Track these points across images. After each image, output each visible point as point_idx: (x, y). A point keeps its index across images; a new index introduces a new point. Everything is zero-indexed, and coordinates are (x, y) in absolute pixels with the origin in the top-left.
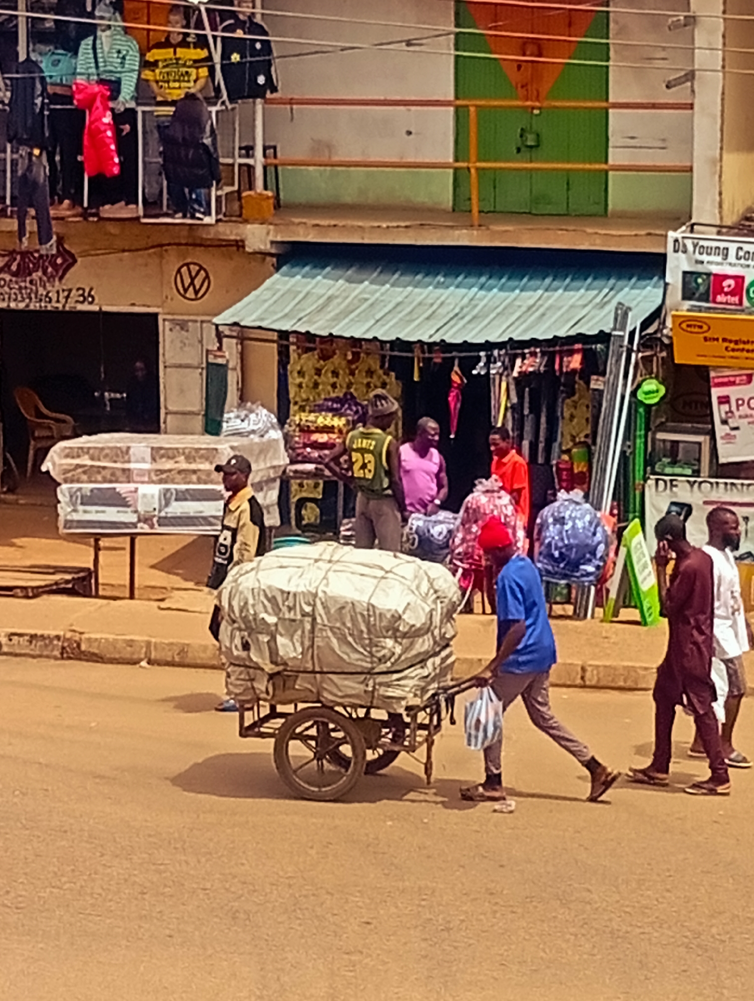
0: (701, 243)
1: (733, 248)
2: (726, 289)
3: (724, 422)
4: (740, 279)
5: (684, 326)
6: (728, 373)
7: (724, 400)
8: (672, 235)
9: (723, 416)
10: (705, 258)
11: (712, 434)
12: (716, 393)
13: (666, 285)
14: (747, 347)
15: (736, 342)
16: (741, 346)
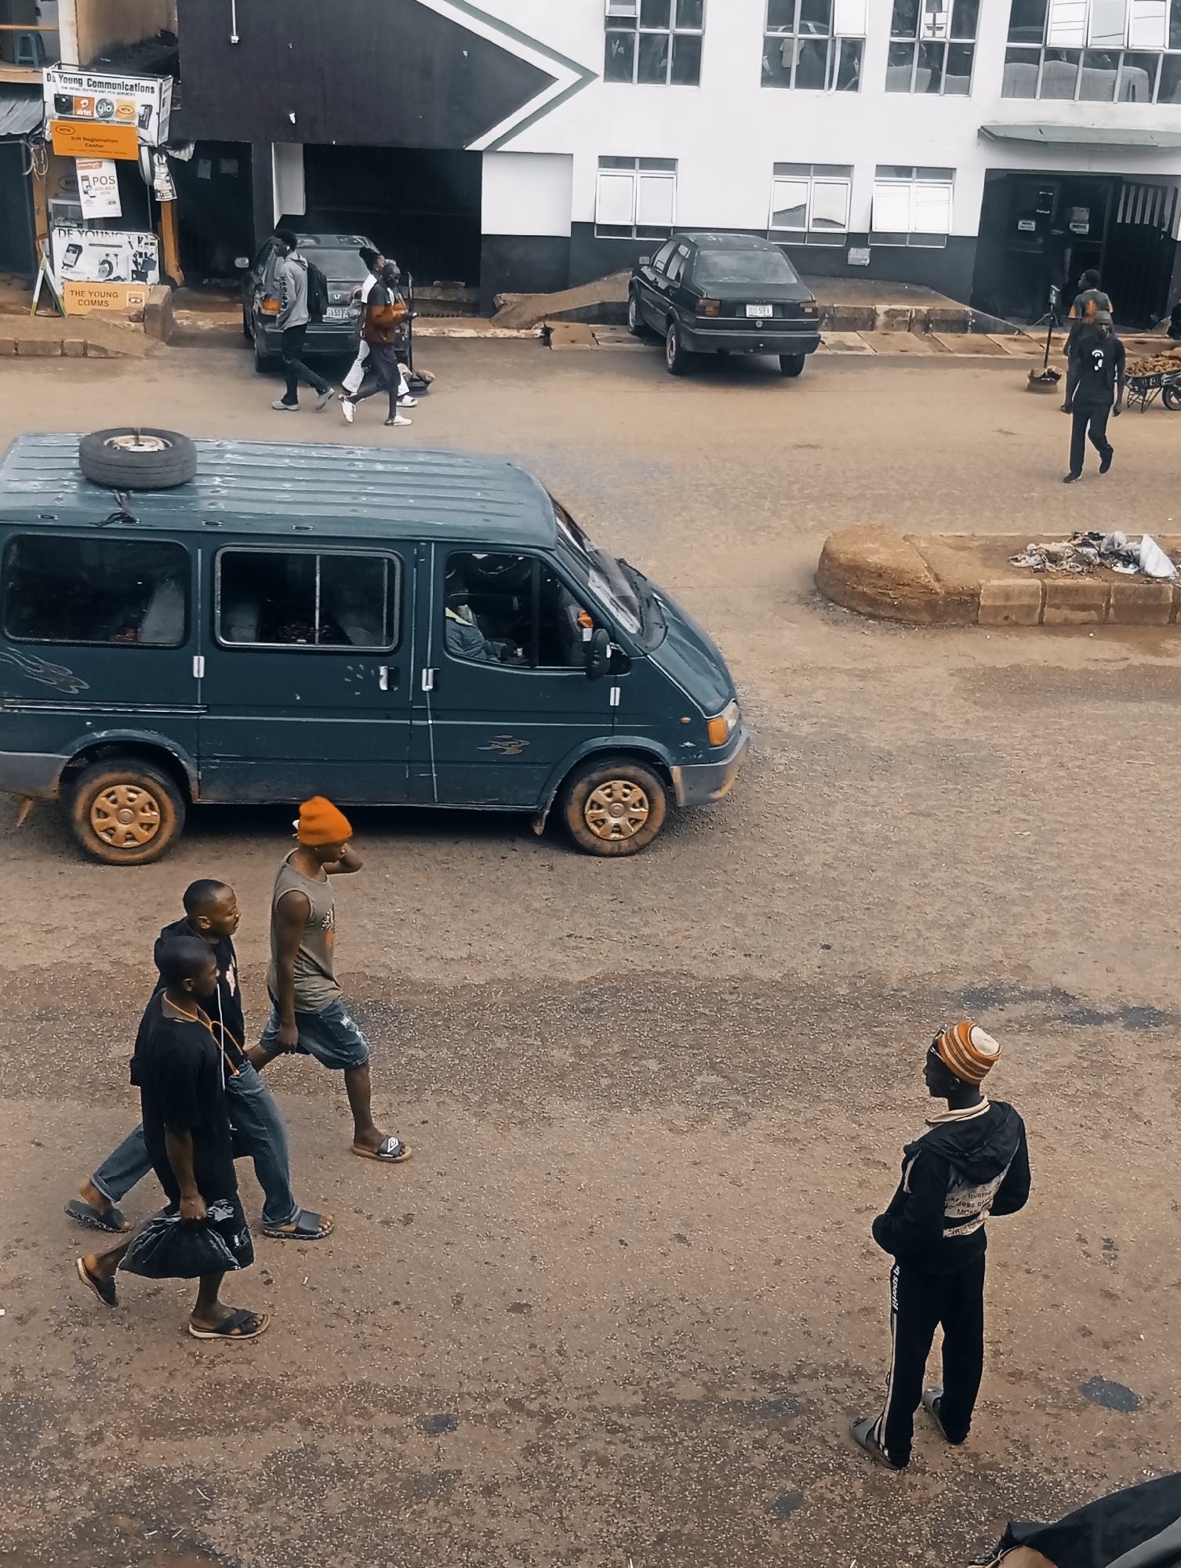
0: (65, 75)
1: (85, 78)
2: (83, 106)
3: (86, 193)
4: (91, 100)
5: (58, 129)
6: (86, 161)
7: (85, 178)
8: (45, 70)
9: (85, 188)
10: (68, 85)
11: (79, 200)
12: (80, 173)
13: (44, 102)
14: (98, 143)
15: (92, 141)
16: (95, 143)
